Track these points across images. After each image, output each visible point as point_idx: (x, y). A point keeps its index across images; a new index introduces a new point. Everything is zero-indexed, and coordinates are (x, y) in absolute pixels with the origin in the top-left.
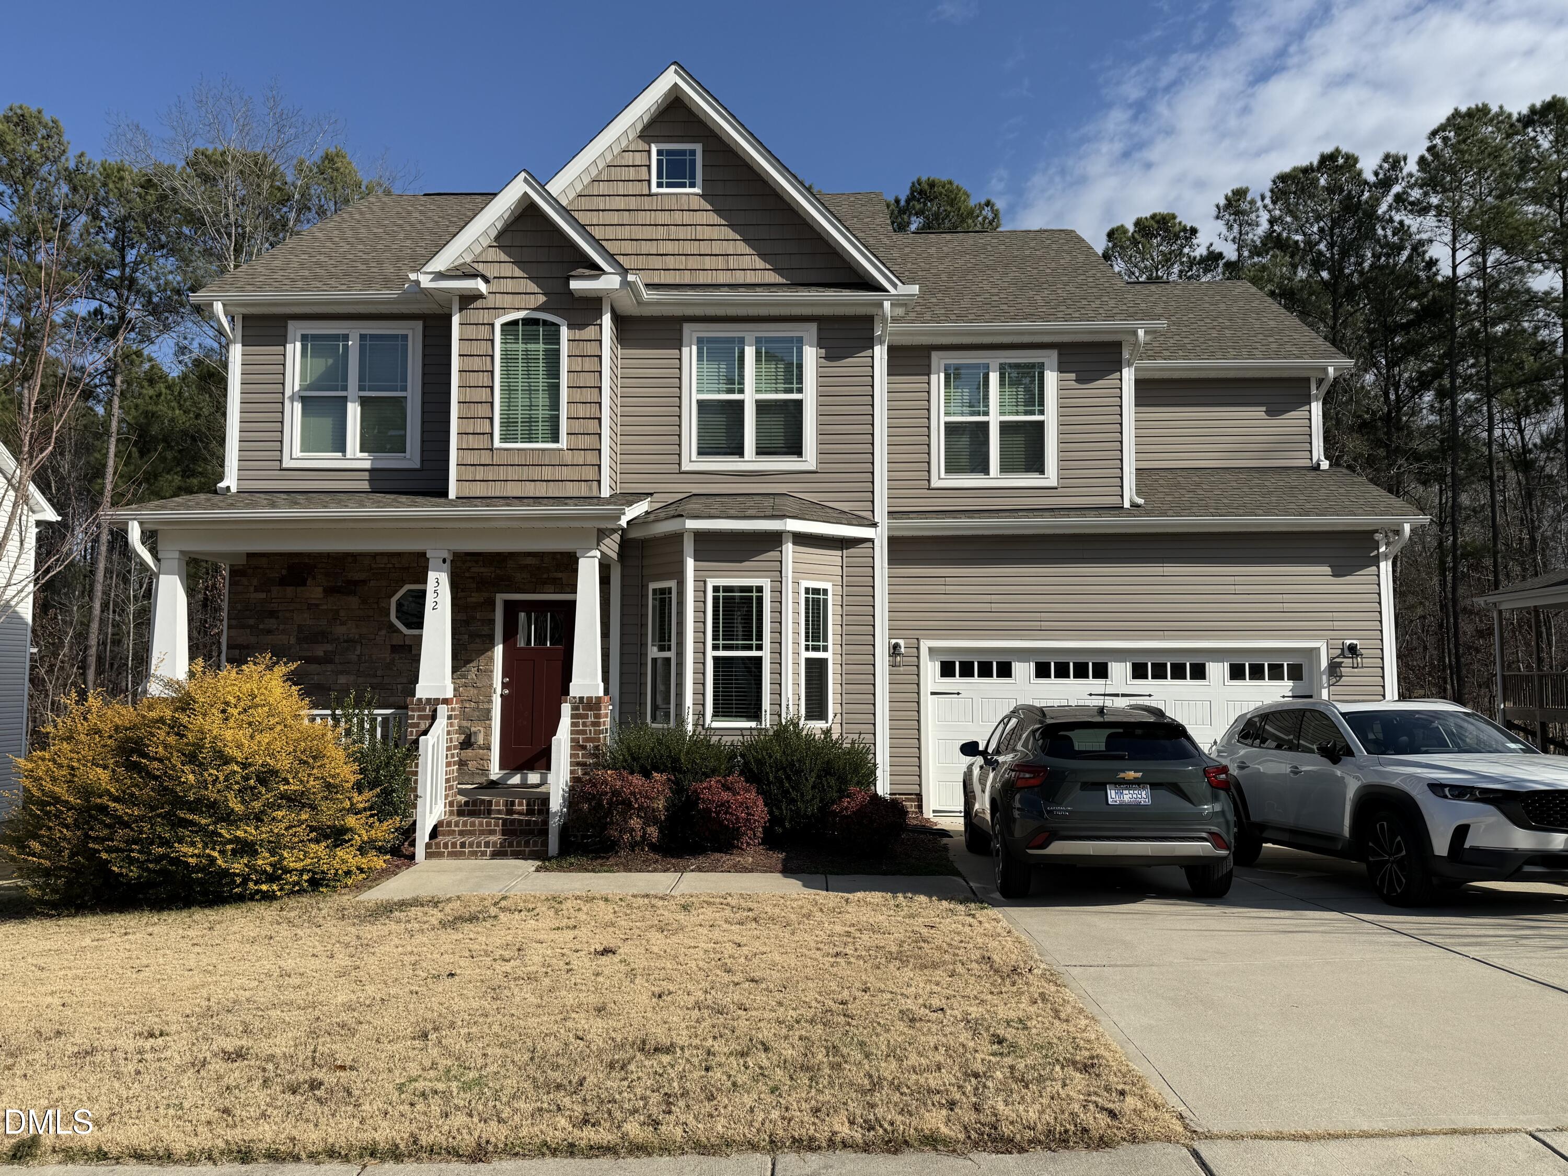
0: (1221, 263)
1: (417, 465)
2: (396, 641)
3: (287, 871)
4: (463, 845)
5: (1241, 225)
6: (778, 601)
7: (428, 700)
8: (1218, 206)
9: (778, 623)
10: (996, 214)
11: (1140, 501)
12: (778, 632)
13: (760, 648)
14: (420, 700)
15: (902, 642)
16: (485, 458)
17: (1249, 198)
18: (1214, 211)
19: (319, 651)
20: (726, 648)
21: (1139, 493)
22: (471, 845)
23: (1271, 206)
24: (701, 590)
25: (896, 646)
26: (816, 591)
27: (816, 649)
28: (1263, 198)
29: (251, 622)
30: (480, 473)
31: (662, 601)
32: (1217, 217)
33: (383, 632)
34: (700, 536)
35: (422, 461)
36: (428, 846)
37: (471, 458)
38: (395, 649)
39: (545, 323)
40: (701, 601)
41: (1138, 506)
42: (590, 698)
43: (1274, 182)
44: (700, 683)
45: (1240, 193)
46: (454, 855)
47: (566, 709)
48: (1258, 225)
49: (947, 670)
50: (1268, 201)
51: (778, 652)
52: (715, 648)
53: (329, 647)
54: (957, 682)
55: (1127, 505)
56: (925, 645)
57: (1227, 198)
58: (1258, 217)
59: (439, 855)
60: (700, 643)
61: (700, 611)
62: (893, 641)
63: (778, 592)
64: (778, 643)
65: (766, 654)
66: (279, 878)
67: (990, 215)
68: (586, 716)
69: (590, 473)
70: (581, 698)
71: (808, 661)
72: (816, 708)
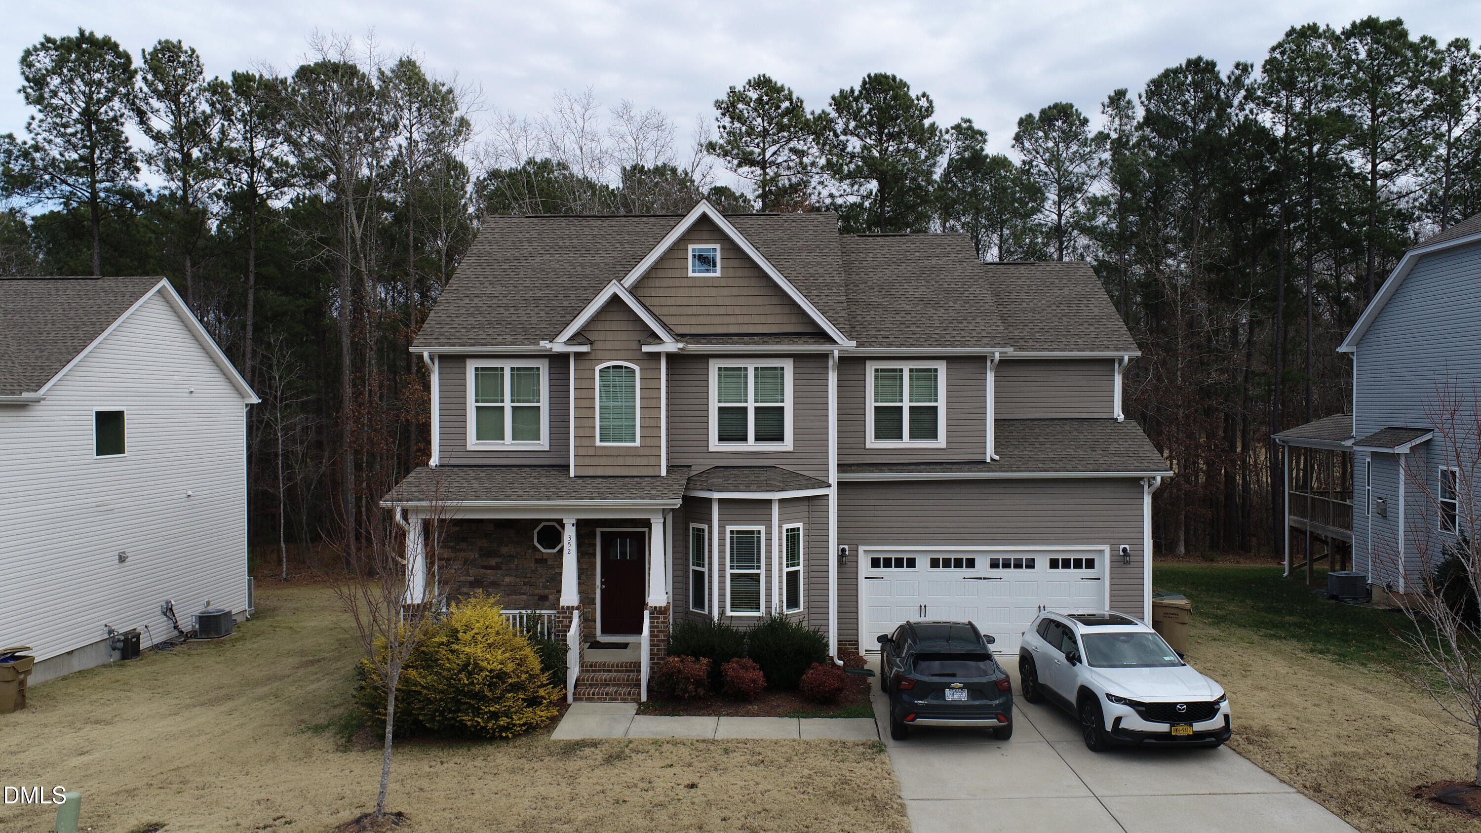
0: (1109, 142)
1: (547, 448)
2: (538, 556)
3: (514, 725)
4: (593, 694)
5: (1121, 119)
6: (769, 540)
7: (568, 607)
8: (1103, 105)
9: (769, 552)
10: (931, 103)
11: (997, 458)
12: (769, 558)
13: (759, 568)
14: (563, 607)
15: (846, 547)
16: (591, 452)
17: (1127, 99)
18: (1101, 108)
19: (493, 562)
20: (739, 568)
21: (996, 453)
22: (598, 694)
23: (1146, 103)
24: (722, 533)
25: (844, 550)
26: (793, 530)
27: (793, 565)
28: (1140, 97)
29: (452, 544)
30: (587, 461)
31: (698, 536)
32: (1103, 113)
33: (530, 551)
34: (721, 501)
35: (550, 445)
36: (574, 694)
37: (582, 452)
38: (537, 561)
39: (626, 367)
40: (722, 539)
41: (995, 460)
42: (661, 607)
43: (1149, 86)
44: (722, 589)
45: (1121, 94)
46: (590, 700)
47: (647, 614)
48: (1134, 119)
49: (875, 563)
50: (1144, 98)
51: (769, 570)
52: (732, 568)
53: (499, 560)
54: (881, 571)
55: (988, 460)
56: (861, 549)
57: (1110, 97)
58: (1134, 113)
59: (580, 700)
60: (722, 564)
61: (722, 545)
62: (841, 547)
63: (769, 533)
64: (769, 564)
65: (762, 572)
66: (511, 729)
67: (926, 104)
68: (659, 618)
69: (652, 461)
70: (656, 607)
71: (788, 573)
72: (793, 602)
